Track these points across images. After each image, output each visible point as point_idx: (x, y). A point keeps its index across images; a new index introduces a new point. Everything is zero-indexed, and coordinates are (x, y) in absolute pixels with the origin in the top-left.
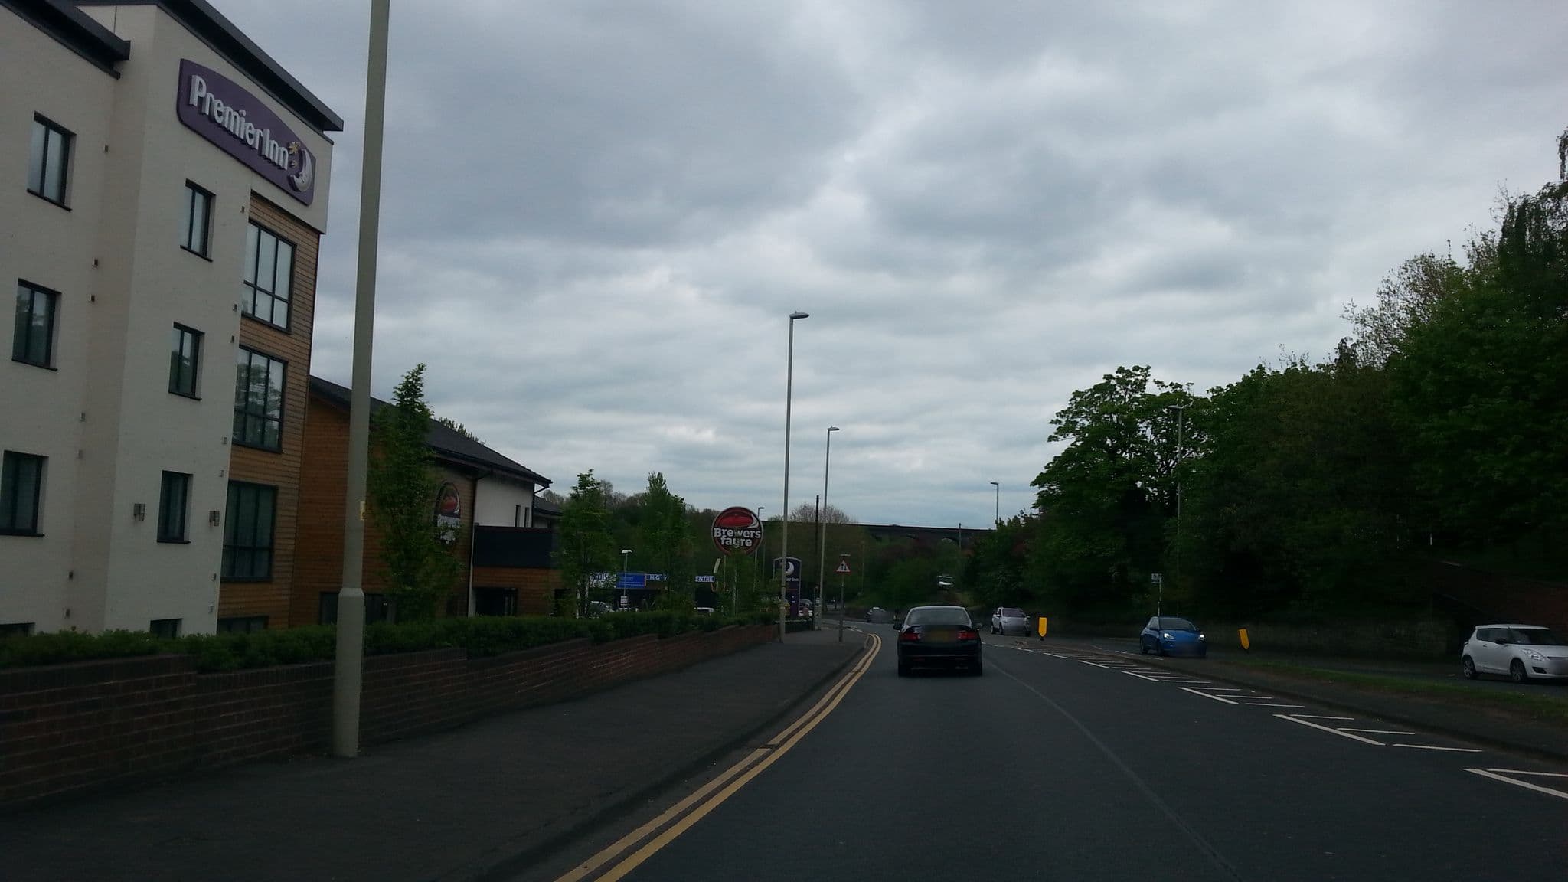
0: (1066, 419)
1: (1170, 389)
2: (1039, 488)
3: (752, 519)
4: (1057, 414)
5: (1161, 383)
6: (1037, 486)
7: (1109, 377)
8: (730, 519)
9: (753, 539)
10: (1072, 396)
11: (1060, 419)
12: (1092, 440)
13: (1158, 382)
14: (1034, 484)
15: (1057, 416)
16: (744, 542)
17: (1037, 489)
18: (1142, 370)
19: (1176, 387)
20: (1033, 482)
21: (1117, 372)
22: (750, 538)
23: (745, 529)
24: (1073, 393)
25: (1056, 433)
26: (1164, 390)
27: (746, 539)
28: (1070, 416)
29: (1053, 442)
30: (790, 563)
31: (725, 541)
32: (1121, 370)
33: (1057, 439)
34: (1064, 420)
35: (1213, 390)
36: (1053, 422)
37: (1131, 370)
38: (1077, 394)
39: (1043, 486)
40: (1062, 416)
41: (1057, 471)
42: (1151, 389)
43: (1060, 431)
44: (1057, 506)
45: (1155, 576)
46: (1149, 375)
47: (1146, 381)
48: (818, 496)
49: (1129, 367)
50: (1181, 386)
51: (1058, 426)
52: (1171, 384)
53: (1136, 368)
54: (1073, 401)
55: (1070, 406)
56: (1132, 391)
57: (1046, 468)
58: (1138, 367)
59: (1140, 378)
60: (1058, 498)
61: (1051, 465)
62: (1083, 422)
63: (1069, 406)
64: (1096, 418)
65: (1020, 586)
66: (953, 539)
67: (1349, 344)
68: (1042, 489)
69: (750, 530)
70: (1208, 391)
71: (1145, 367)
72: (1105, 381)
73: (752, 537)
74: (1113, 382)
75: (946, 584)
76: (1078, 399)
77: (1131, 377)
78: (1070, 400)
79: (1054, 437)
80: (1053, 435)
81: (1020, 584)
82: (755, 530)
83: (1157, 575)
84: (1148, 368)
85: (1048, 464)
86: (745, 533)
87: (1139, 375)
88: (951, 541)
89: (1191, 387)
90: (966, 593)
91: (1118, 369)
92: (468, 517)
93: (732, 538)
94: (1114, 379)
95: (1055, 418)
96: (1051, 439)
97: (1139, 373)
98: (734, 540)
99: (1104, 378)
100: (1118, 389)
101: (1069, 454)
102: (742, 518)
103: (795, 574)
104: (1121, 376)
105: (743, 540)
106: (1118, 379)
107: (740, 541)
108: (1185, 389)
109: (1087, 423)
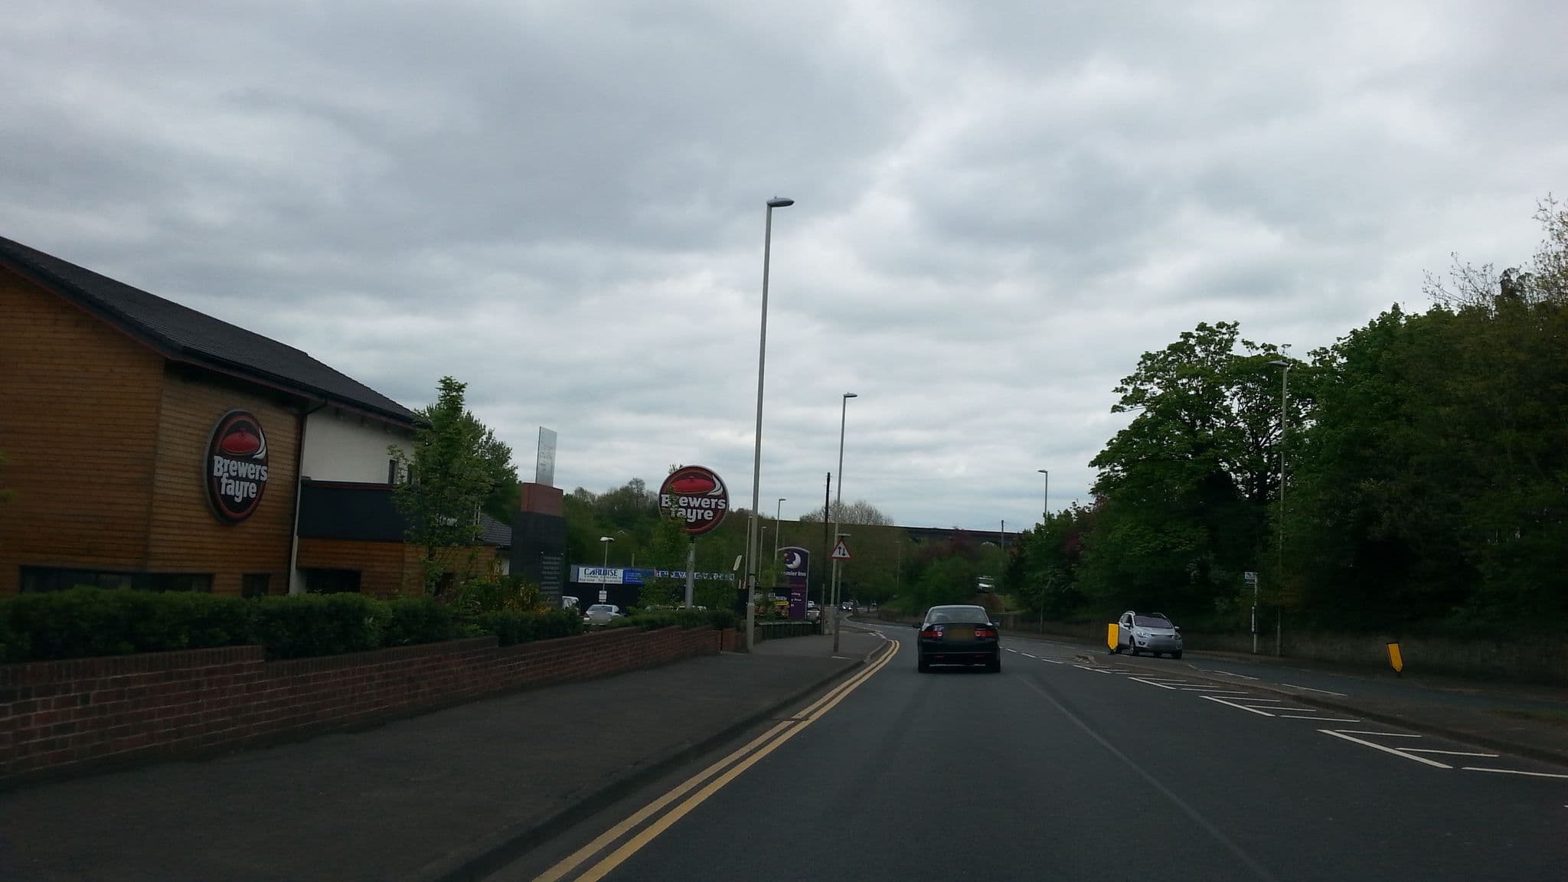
0: (1133, 386)
1: (1261, 352)
2: (1100, 469)
3: (714, 482)
4: (1122, 381)
5: (1250, 343)
6: (1097, 467)
7: (1187, 336)
8: (685, 483)
9: (715, 511)
10: (1142, 360)
11: (1125, 386)
12: (1165, 410)
13: (1246, 343)
14: (1093, 464)
15: (1123, 383)
16: (703, 514)
17: (1096, 471)
18: (1229, 327)
19: (1269, 350)
20: (1092, 462)
21: (1197, 330)
22: (710, 509)
23: (704, 496)
24: (1142, 356)
25: (1122, 403)
26: (1255, 353)
27: (705, 509)
28: (1139, 382)
29: (1118, 413)
30: (795, 554)
31: (676, 512)
32: (1202, 327)
33: (1123, 410)
34: (1130, 388)
35: (1315, 353)
36: (1117, 390)
37: (1215, 327)
38: (1147, 356)
39: (1104, 467)
40: (1128, 384)
41: (1119, 449)
42: (1238, 350)
43: (1126, 400)
44: (1118, 492)
45: (1249, 576)
46: (1237, 333)
47: (1232, 340)
48: (829, 474)
49: (1212, 323)
50: (1274, 348)
51: (1123, 394)
52: (1263, 346)
53: (1221, 325)
54: (1143, 365)
55: (1138, 371)
56: (1215, 353)
57: (1108, 444)
58: (1223, 323)
59: (1226, 337)
60: (1120, 482)
61: (1114, 441)
62: (1154, 389)
63: (1136, 372)
64: (1172, 383)
65: (1073, 587)
66: (996, 543)
67: (1514, 278)
68: (1103, 471)
69: (711, 497)
70: (1309, 353)
71: (1232, 323)
72: (1182, 340)
73: (713, 507)
74: (1192, 341)
75: (987, 586)
76: (1149, 363)
77: (1215, 336)
78: (1139, 364)
79: (1118, 407)
80: (1118, 404)
81: (1073, 585)
82: (718, 497)
83: (1251, 573)
84: (1236, 324)
85: (1111, 440)
86: (705, 502)
87: (1224, 334)
88: (993, 544)
89: (1287, 350)
90: (1008, 596)
91: (1199, 326)
92: (290, 468)
93: (686, 508)
94: (1194, 337)
95: (1119, 385)
96: (1115, 409)
97: (1224, 330)
98: (689, 510)
99: (1181, 337)
100: (1198, 349)
101: (1137, 426)
102: (700, 482)
103: (802, 567)
104: (1202, 334)
105: (700, 512)
106: (1199, 337)
107: (697, 513)
108: (1280, 351)
109: (1160, 392)
